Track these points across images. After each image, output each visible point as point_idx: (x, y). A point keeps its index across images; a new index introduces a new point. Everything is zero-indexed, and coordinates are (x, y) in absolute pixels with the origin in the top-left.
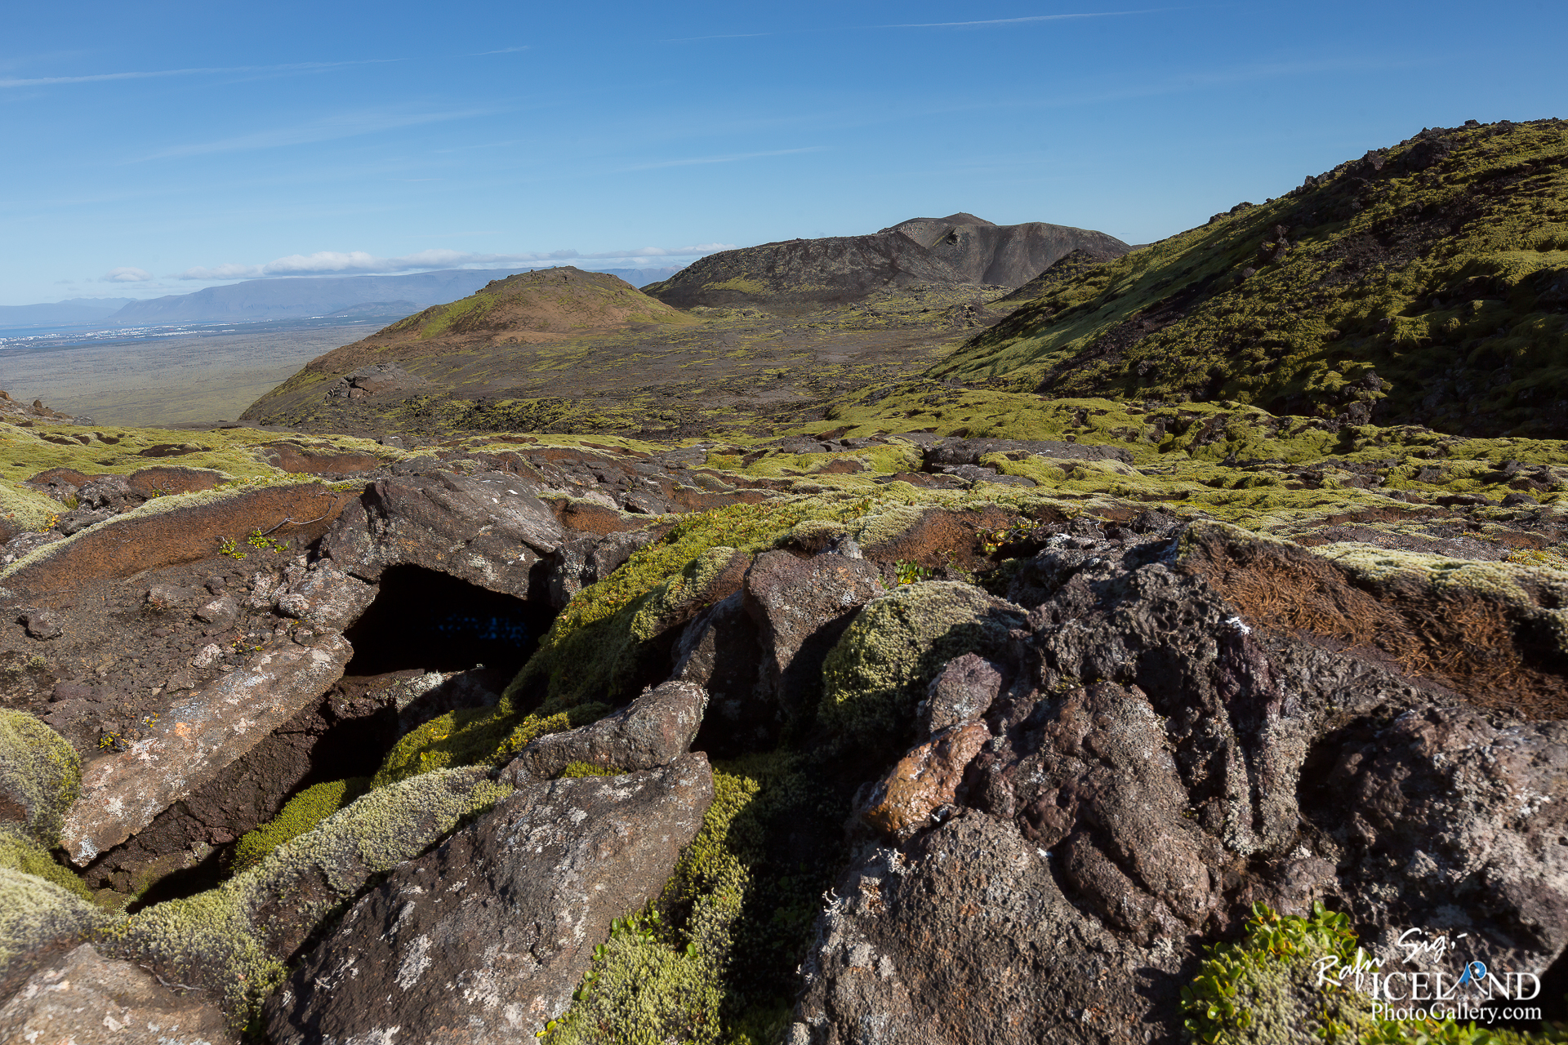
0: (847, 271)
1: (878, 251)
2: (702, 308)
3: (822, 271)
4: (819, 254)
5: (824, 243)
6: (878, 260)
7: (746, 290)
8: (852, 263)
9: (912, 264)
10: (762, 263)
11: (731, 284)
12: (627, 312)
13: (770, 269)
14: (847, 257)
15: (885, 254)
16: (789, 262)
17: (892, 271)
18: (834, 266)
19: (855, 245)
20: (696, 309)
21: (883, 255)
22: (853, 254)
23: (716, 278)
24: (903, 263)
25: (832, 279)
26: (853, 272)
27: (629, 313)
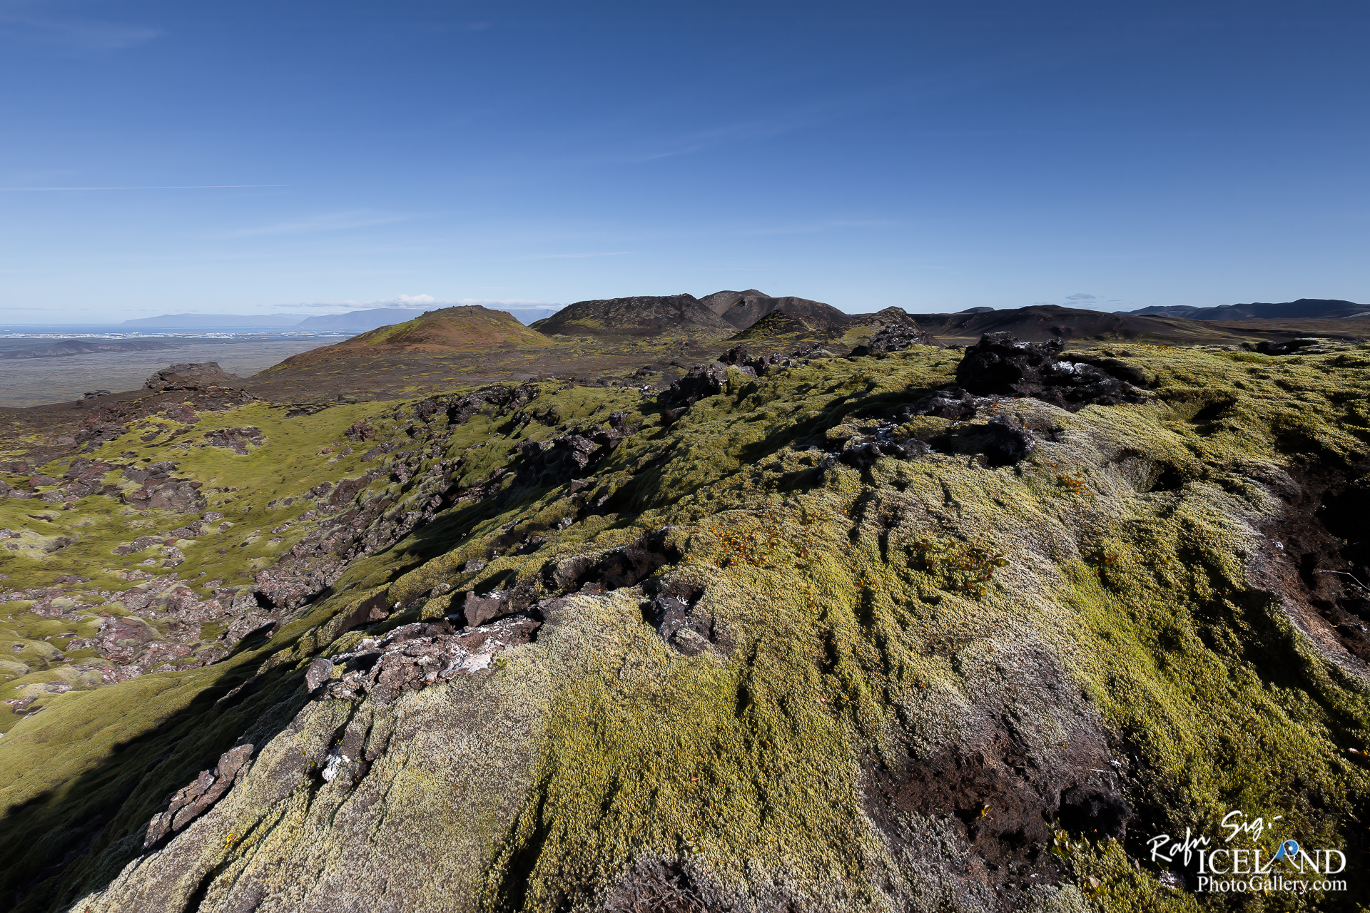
0: (652, 317)
1: (673, 305)
2: (558, 336)
3: (637, 316)
4: (637, 306)
5: (641, 299)
6: (673, 311)
7: (589, 326)
8: (656, 312)
9: (694, 315)
10: (602, 309)
11: (581, 322)
12: (505, 335)
13: (606, 313)
14: (654, 308)
15: (679, 308)
16: (618, 310)
17: (681, 319)
18: (645, 314)
19: (660, 302)
20: (555, 336)
21: (677, 309)
22: (658, 307)
23: (574, 318)
24: (688, 314)
25: (642, 322)
26: (656, 318)
27: (506, 336)
